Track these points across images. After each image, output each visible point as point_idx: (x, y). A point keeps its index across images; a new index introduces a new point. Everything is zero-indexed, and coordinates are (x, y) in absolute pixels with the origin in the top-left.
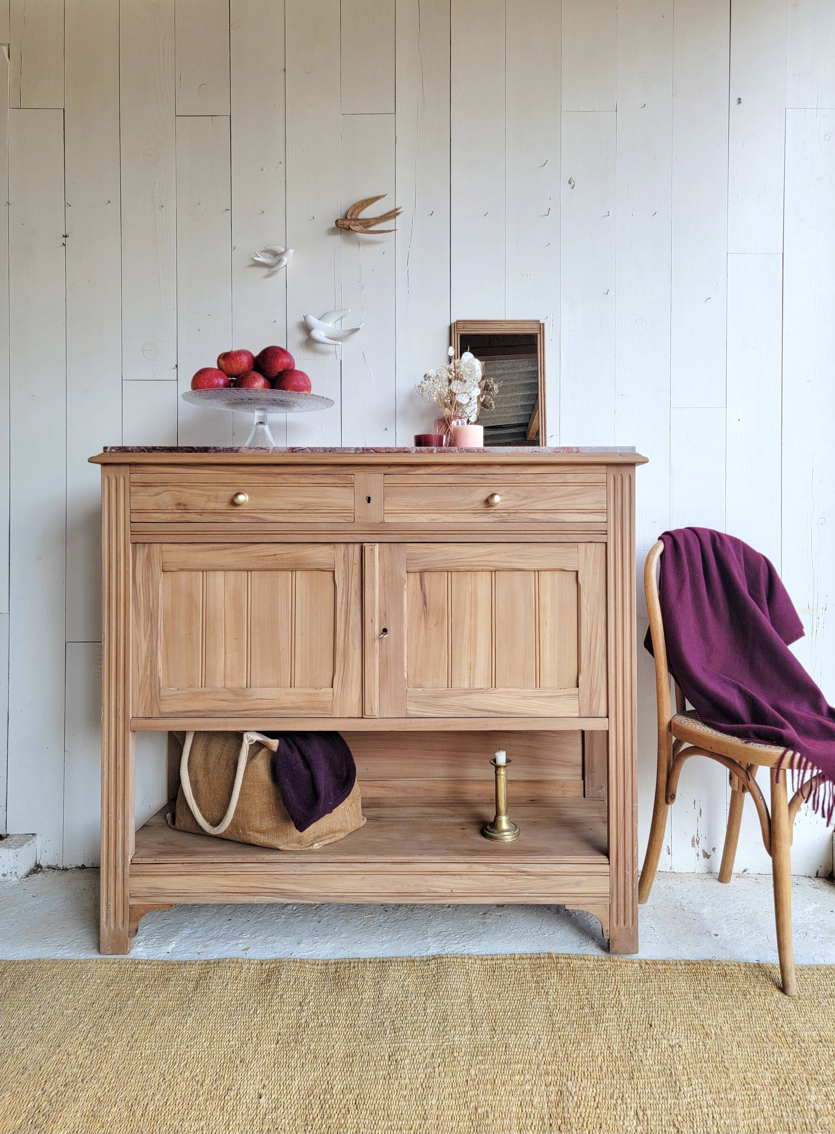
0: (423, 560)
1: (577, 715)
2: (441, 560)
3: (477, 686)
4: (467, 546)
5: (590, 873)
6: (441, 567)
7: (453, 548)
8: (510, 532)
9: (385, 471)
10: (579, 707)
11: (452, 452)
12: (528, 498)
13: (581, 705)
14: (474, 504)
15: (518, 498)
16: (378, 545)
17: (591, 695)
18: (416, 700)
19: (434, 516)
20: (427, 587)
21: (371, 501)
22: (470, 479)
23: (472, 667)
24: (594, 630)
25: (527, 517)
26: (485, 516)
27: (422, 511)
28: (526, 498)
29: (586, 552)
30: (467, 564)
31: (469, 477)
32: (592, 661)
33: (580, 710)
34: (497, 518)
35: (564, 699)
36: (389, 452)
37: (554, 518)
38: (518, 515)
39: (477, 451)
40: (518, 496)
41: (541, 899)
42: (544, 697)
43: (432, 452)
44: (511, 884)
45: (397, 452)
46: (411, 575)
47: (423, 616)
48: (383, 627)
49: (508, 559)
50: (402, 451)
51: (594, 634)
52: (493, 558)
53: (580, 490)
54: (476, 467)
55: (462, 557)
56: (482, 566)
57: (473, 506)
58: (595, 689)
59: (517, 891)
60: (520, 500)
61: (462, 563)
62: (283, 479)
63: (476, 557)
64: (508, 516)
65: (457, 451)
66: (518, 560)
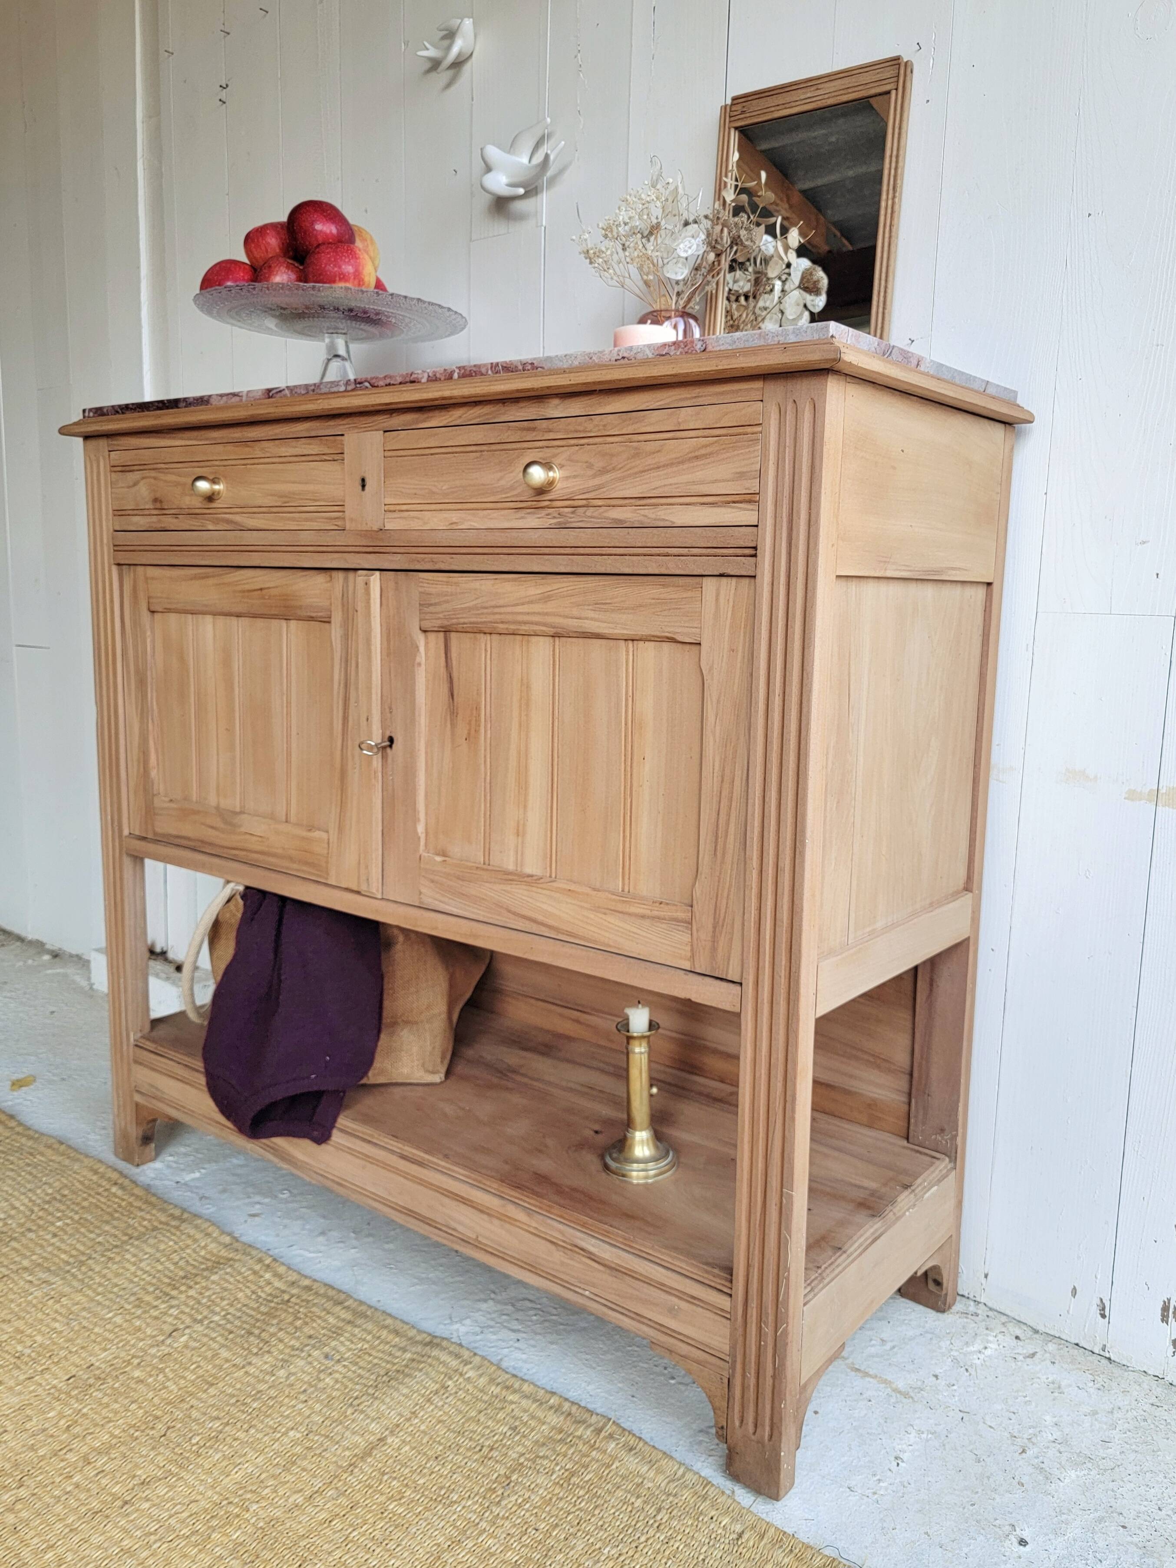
0: (444, 606)
1: (687, 965)
2: (470, 609)
3: (528, 870)
4: (509, 580)
5: (693, 1299)
6: (471, 623)
7: (486, 584)
8: (574, 550)
9: (385, 424)
10: (692, 950)
11: (482, 375)
12: (608, 472)
13: (695, 946)
14: (514, 489)
15: (590, 472)
16: (378, 573)
17: (715, 928)
18: (432, 877)
19: (454, 517)
20: (454, 663)
21: (367, 488)
22: (509, 432)
23: (520, 832)
24: (726, 786)
25: (606, 515)
26: (534, 513)
27: (441, 504)
28: (603, 471)
29: (717, 600)
30: (509, 618)
31: (509, 428)
32: (719, 854)
33: (692, 958)
34: (554, 518)
35: (664, 926)
36: (390, 384)
37: (653, 516)
38: (590, 512)
39: (520, 367)
40: (590, 466)
41: (610, 1312)
42: (630, 914)
43: (451, 378)
44: (562, 1264)
45: (401, 383)
46: (432, 636)
47: (448, 717)
48: (388, 734)
49: (575, 612)
50: (408, 379)
51: (725, 793)
52: (550, 607)
53: (706, 446)
54: (521, 405)
55: (501, 602)
56: (532, 623)
57: (515, 492)
58: (722, 915)
59: (572, 1281)
60: (594, 476)
61: (502, 616)
62: (262, 449)
63: (523, 604)
64: (573, 513)
65: (490, 372)
66: (591, 614)
